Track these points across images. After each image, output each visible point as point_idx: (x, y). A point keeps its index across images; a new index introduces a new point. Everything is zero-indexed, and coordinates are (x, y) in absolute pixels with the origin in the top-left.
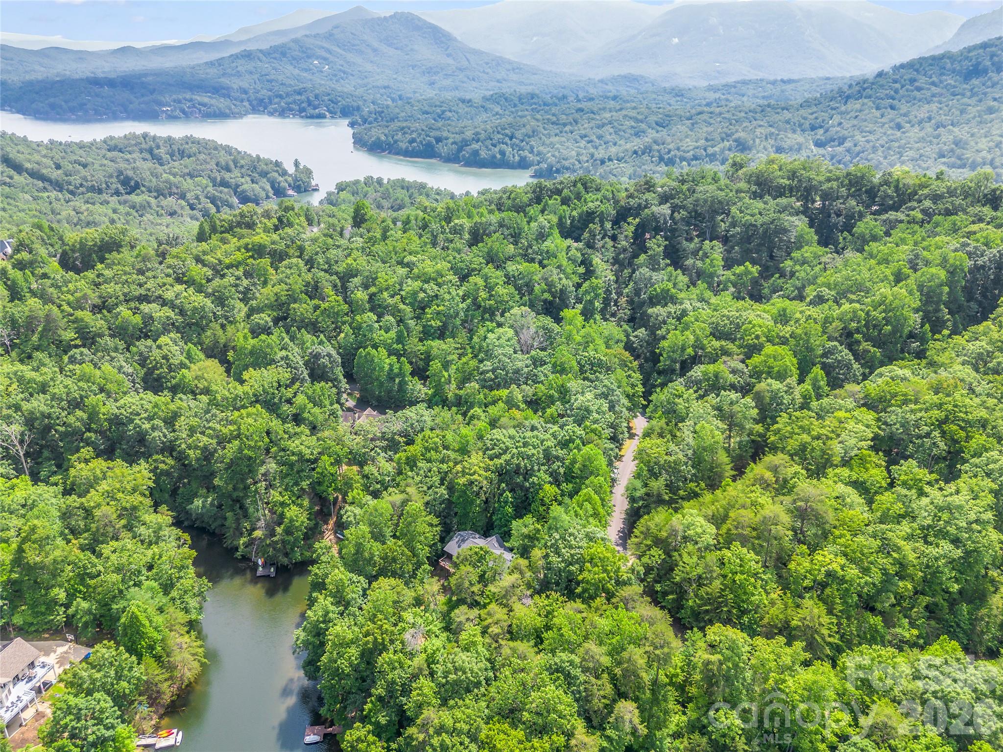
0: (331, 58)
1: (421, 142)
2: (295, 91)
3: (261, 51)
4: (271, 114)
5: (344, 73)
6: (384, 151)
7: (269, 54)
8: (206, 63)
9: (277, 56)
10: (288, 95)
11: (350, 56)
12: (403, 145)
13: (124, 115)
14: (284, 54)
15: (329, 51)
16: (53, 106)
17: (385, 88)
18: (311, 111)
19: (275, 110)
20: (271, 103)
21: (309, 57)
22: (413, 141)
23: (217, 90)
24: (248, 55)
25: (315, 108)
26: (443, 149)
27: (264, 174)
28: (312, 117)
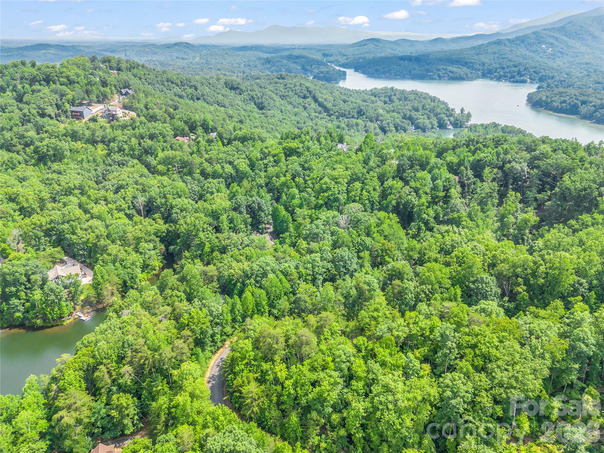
0: (556, 43)
1: (570, 103)
2: (513, 65)
3: (508, 40)
4: (492, 79)
5: (562, 53)
6: (542, 107)
7: (513, 41)
8: (471, 48)
9: (518, 42)
10: (508, 67)
11: (571, 42)
12: (555, 104)
13: (408, 77)
14: (523, 41)
15: (557, 39)
16: (377, 71)
17: (587, 64)
18: (518, 78)
19: (495, 77)
20: (495, 72)
21: (539, 43)
22: (564, 102)
23: (466, 64)
24: (499, 43)
25: (521, 76)
26: (583, 109)
27: (436, 115)
28: (517, 82)
